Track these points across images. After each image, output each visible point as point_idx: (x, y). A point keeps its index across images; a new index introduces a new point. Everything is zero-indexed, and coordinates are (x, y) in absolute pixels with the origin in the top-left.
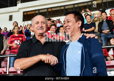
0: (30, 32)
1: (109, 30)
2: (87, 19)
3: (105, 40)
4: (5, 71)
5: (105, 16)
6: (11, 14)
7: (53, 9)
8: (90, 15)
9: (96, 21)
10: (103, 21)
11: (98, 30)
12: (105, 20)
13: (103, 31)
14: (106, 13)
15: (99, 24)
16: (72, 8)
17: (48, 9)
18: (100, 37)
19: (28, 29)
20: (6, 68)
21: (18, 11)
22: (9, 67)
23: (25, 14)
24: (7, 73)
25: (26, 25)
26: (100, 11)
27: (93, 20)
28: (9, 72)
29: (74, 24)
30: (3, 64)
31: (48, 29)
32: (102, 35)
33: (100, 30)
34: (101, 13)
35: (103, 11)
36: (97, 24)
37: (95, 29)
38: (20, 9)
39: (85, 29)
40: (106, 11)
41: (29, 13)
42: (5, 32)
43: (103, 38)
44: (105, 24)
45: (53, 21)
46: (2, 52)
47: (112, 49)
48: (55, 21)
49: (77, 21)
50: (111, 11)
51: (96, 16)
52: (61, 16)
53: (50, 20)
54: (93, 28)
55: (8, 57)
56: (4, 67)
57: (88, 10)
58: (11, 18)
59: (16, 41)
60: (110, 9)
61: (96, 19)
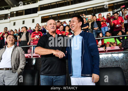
0: (46, 30)
1: (98, 28)
3: (95, 34)
4: (30, 56)
5: (95, 18)
6: (33, 18)
7: (61, 15)
8: (85, 18)
9: (90, 22)
10: (94, 21)
11: (91, 28)
12: (95, 21)
13: (94, 29)
14: (96, 16)
15: (91, 23)
16: (73, 14)
17: (57, 14)
18: (93, 32)
19: (44, 28)
20: (31, 54)
21: (38, 16)
22: (33, 53)
23: (43, 18)
24: (32, 57)
25: (43, 26)
26: (92, 15)
27: (88, 21)
28: (33, 57)
29: (77, 24)
30: (29, 51)
31: (58, 28)
32: (94, 31)
33: (92, 28)
34: (93, 17)
35: (94, 15)
36: (90, 23)
38: (39, 15)
40: (96, 15)
41: (45, 17)
42: (30, 30)
43: (94, 33)
44: (95, 24)
45: (61, 23)
46: (28, 43)
47: (101, 40)
48: (62, 23)
49: (79, 22)
50: (99, 15)
51: (90, 18)
52: (66, 19)
53: (59, 22)
54: (88, 26)
55: (32, 47)
56: (29, 53)
57: (84, 15)
58: (33, 21)
59: (36, 36)
60: (99, 14)
61: (89, 21)
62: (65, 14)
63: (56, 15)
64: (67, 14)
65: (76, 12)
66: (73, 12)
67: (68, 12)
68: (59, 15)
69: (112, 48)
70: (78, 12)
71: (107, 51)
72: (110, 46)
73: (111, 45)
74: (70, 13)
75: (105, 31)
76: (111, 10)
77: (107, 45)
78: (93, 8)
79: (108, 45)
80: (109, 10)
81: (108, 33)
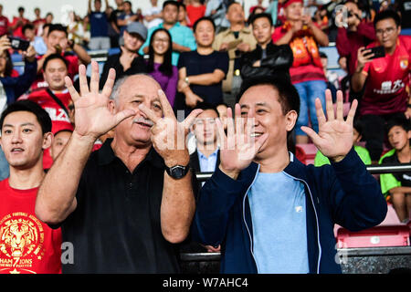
2: (200, 34)
37: (225, 78)
39: (188, 74)
49: (285, 113)
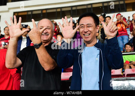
7: (48, 11)
11: (101, 36)
23: (16, 15)
41: (20, 14)
50: (117, 16)
62: (55, 10)
63: (40, 12)
64: (59, 10)
65: (74, 8)
66: (70, 9)
67: (61, 8)
68: (44, 12)
69: (133, 71)
70: (79, 8)
71: (126, 75)
72: (130, 68)
73: (132, 66)
74: (63, 10)
75: (123, 42)
76: (131, 9)
77: (126, 66)
78: (103, 5)
79: (128, 66)
80: (127, 10)
81: (128, 46)
